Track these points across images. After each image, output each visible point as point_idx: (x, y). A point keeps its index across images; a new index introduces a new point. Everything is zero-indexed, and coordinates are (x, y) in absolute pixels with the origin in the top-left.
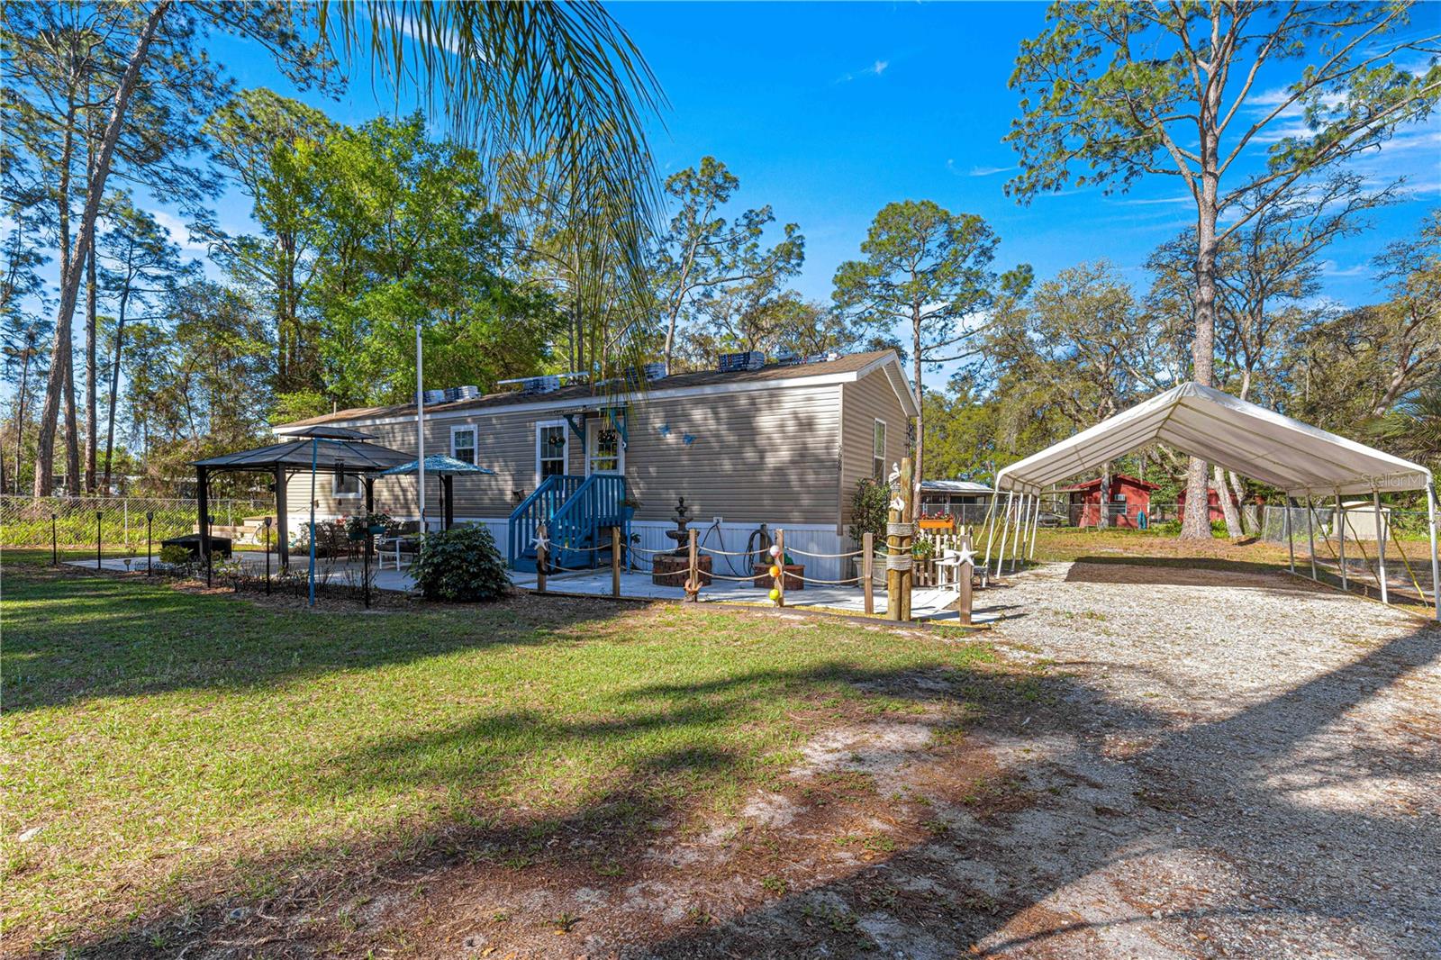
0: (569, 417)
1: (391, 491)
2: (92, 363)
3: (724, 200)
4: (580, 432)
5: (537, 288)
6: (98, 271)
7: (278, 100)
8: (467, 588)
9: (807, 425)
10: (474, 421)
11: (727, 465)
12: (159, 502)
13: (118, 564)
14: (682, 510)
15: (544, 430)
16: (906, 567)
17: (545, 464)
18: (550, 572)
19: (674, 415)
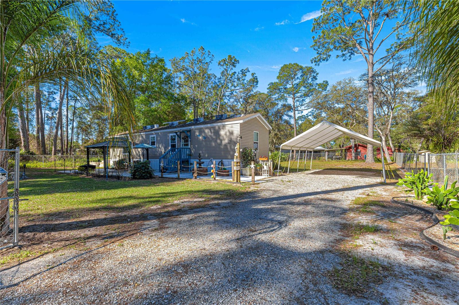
0: (176, 133)
1: (136, 152)
2: (67, 120)
3: (235, 66)
4: (179, 137)
5: (182, 95)
6: (69, 95)
7: (113, 48)
8: (142, 176)
9: (232, 133)
10: (155, 134)
11: (213, 144)
12: (83, 156)
13: (69, 172)
14: (200, 156)
15: (171, 136)
16: (239, 169)
17: (172, 145)
18: (164, 172)
19: (201, 131)
